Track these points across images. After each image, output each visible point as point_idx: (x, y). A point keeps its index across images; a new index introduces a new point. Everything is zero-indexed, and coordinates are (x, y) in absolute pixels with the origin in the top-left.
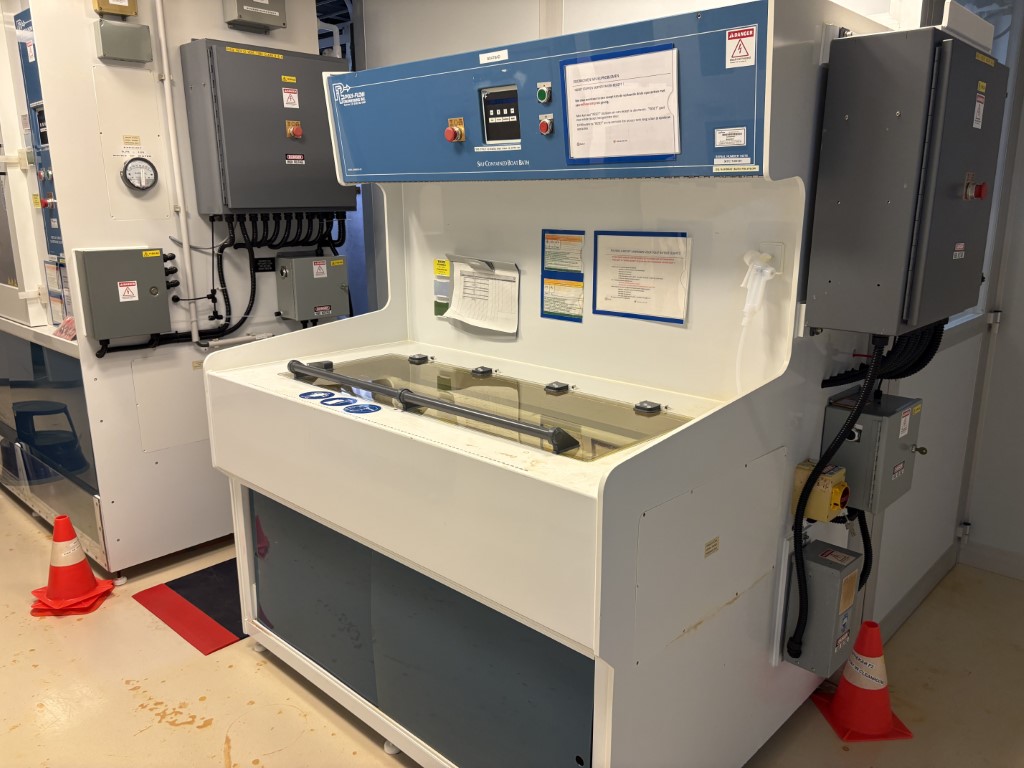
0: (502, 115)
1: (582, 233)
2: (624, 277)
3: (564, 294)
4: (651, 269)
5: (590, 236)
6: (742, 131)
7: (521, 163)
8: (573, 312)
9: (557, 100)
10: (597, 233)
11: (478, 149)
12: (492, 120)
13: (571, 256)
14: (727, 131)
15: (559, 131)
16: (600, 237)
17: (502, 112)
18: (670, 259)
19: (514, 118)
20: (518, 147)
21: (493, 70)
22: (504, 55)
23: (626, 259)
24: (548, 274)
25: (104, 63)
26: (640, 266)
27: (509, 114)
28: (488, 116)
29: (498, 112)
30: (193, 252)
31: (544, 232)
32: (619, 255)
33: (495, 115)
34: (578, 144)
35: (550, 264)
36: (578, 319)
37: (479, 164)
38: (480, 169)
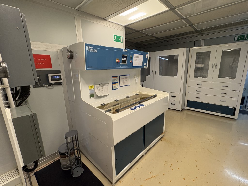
0: (124, 59)
1: (118, 76)
2: (123, 81)
3: (115, 85)
4: (126, 80)
5: (119, 77)
7: (127, 66)
8: (117, 88)
10: (120, 76)
13: (117, 80)
18: (127, 78)
22: (127, 51)
24: (113, 83)
26: (125, 79)
28: (122, 59)
31: (112, 77)
32: (122, 78)
35: (113, 82)
36: (118, 89)
37: (121, 66)
38: (121, 67)
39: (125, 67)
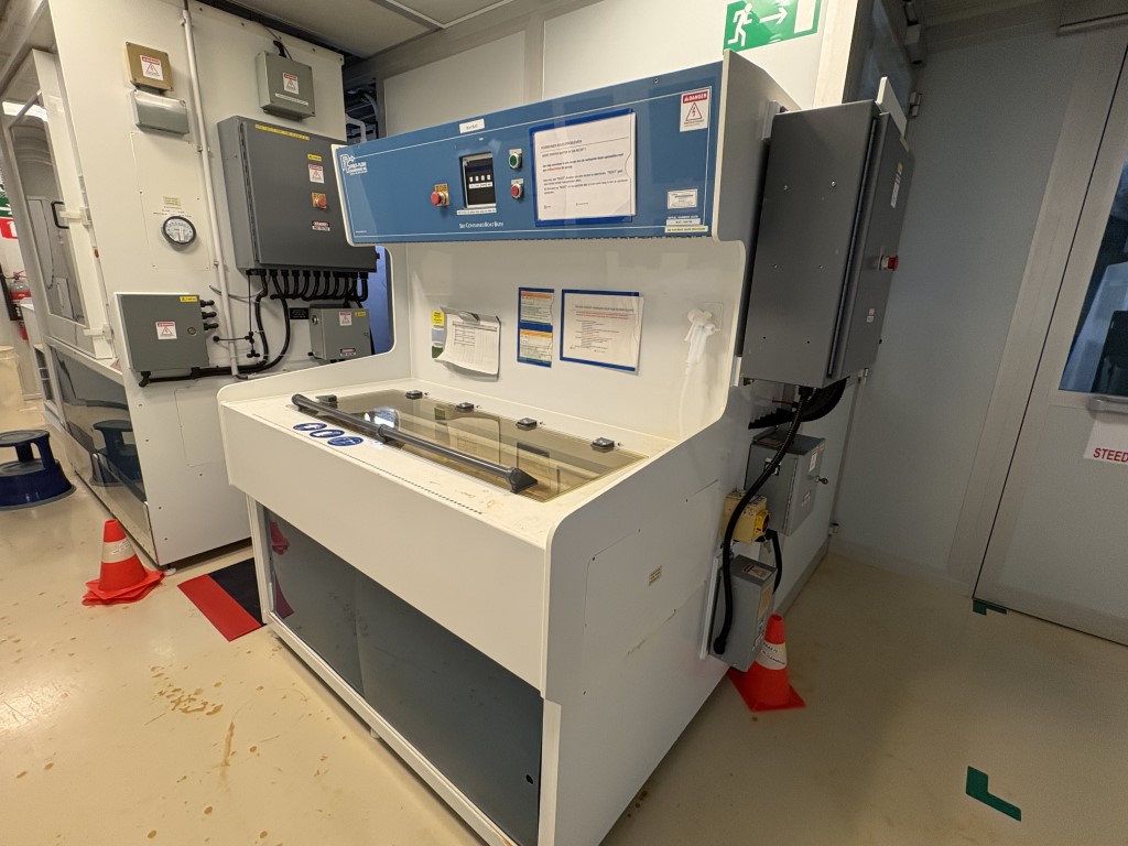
0: (480, 181)
1: (552, 291)
2: (587, 327)
3: (533, 340)
4: (609, 324)
5: (558, 294)
6: (694, 193)
7: (496, 224)
8: (543, 358)
9: (526, 166)
10: (564, 292)
11: (460, 212)
12: (472, 186)
13: (545, 311)
14: (679, 193)
15: (528, 196)
16: (567, 295)
17: (480, 179)
18: (623, 315)
19: (490, 184)
20: (494, 210)
21: (472, 138)
22: (480, 124)
23: (588, 314)
24: (523, 325)
25: (143, 130)
26: (600, 320)
27: (486, 181)
28: (468, 182)
29: (477, 179)
30: (232, 300)
31: (521, 289)
32: (582, 311)
33: (474, 182)
34: (545, 207)
35: (525, 317)
36: (548, 365)
37: (462, 226)
38: (463, 230)
39: (487, 229)
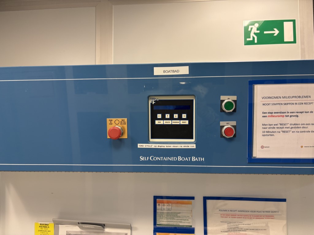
0: (172, 118)
1: (193, 198)
2: (232, 229)
5: (199, 202)
7: (194, 159)
10: (205, 199)
13: (184, 216)
16: (209, 202)
20: (194, 146)
21: (173, 81)
22: (185, 71)
23: (234, 216)
24: (160, 229)
27: (180, 118)
28: (154, 118)
29: (167, 116)
31: (155, 198)
33: (163, 118)
37: (142, 159)
38: (144, 162)
39: (181, 163)
